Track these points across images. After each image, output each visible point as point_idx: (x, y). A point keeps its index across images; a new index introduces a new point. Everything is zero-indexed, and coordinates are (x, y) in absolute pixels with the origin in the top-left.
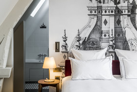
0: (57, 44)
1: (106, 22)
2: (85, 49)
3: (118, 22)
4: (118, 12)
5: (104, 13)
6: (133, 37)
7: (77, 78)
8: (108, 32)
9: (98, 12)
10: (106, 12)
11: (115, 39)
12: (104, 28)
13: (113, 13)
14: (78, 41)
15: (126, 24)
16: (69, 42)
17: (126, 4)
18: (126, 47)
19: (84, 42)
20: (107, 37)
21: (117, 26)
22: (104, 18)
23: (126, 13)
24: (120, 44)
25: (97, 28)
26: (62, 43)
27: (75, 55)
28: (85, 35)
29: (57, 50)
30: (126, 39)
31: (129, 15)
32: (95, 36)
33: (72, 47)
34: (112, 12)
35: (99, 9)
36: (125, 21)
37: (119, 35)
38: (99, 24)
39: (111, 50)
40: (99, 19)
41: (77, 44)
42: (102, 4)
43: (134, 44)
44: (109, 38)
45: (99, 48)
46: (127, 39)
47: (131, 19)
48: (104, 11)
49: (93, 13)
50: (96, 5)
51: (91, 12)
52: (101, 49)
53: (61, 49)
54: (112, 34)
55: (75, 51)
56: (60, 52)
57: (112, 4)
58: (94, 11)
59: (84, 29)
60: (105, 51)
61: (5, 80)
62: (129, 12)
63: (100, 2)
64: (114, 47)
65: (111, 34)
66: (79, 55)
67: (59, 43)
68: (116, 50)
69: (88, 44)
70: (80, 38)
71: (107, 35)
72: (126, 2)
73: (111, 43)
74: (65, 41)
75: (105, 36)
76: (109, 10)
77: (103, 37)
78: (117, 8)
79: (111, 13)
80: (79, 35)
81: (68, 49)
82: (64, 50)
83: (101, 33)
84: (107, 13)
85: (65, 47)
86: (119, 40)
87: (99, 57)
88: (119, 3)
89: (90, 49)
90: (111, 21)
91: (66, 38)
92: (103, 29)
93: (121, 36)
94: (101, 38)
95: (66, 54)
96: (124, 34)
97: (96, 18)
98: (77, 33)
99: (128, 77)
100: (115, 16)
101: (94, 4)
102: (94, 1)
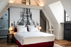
0: (12, 24)
1: (25, 18)
3: (28, 19)
4: (28, 16)
6: (31, 22)
7: (19, 32)
9: (23, 16)
11: (27, 23)
12: (24, 20)
16: (15, 23)
17: (29, 14)
19: (19, 23)
22: (24, 17)
24: (28, 24)
25: (23, 20)
32: (22, 22)
35: (23, 15)
36: (29, 18)
41: (18, 24)
43: (31, 24)
45: (23, 25)
47: (31, 18)
51: (21, 16)
55: (17, 26)
57: (26, 14)
59: (19, 20)
62: (30, 16)
64: (27, 24)
65: (26, 21)
69: (21, 24)
73: (26, 24)
83: (24, 21)
85: (14, 25)
89: (21, 25)
90: (26, 18)
94: (24, 22)
96: (29, 21)
98: (17, 21)
100: (27, 17)
101: (22, 14)
102: (22, 13)
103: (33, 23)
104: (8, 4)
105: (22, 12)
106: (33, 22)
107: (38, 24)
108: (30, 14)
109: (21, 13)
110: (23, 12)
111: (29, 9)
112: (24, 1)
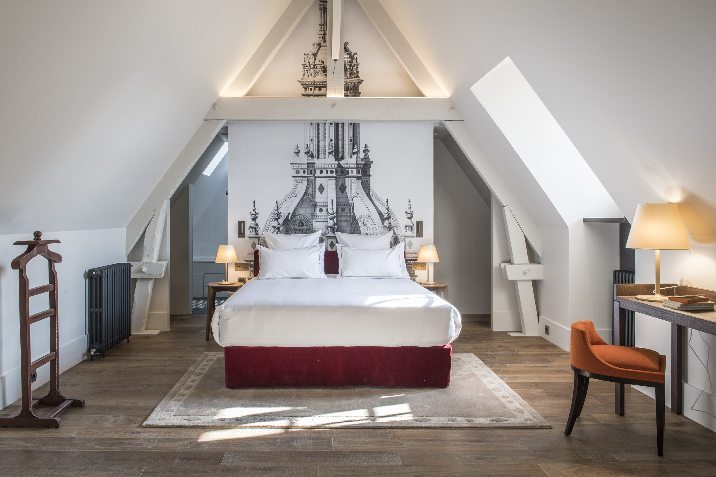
0: (241, 225)
1: (321, 189)
2: (287, 232)
3: (341, 189)
4: (342, 173)
5: (318, 174)
6: (366, 213)
7: (267, 277)
8: (326, 205)
9: (308, 172)
10: (321, 172)
11: (337, 216)
12: (319, 198)
13: (334, 174)
14: (277, 219)
15: (354, 191)
16: (261, 222)
17: (354, 160)
18: (355, 230)
19: (286, 221)
20: (324, 212)
21: (340, 195)
22: (318, 182)
23: (355, 173)
24: (345, 224)
25: (308, 199)
26: (249, 223)
27: (269, 242)
28: (287, 209)
29: (241, 234)
30: (354, 216)
31: (358, 178)
32: (305, 212)
33: (266, 229)
34: (332, 172)
35: (311, 167)
36: (353, 187)
37: (343, 210)
38: (310, 191)
39: (331, 234)
40: (310, 184)
41: (275, 224)
42: (315, 160)
43: (368, 224)
44: (328, 214)
45: (310, 231)
46: (357, 217)
47: (362, 183)
48: (318, 171)
49: (301, 173)
50: (305, 162)
51: (298, 172)
52: (313, 232)
53: (248, 233)
54: (332, 208)
55: (269, 236)
56: (247, 238)
57: (331, 160)
58: (301, 171)
59: (286, 199)
60: (318, 235)
61: (157, 281)
62: (359, 172)
63: (312, 156)
64: (337, 228)
65: (330, 207)
66: (275, 241)
67: (244, 222)
68: (338, 234)
69: (293, 225)
70: (279, 214)
71: (324, 209)
72: (355, 157)
73: (331, 223)
74: (254, 219)
75: (321, 210)
76: (327, 169)
77: (318, 212)
78: (339, 165)
79: (329, 174)
80: (277, 210)
81: (260, 232)
82: (253, 235)
83: (315, 206)
84: (324, 174)
85: (255, 229)
86: (343, 218)
87: (307, 244)
88: (343, 158)
89: (296, 232)
90: (331, 186)
91: (256, 214)
92: (317, 200)
93: (347, 210)
94: (313, 215)
95: (256, 241)
96: (351, 207)
97: (305, 182)
98: (274, 206)
99: (345, 274)
100: (337, 178)
101: (303, 159)
102: (302, 154)
103: (383, 220)
104: (214, 105)
105: (303, 150)
106: (383, 210)
107: (419, 224)
108: (362, 155)
109: (297, 153)
110: (313, 149)
111: (354, 126)
112: (319, 78)
